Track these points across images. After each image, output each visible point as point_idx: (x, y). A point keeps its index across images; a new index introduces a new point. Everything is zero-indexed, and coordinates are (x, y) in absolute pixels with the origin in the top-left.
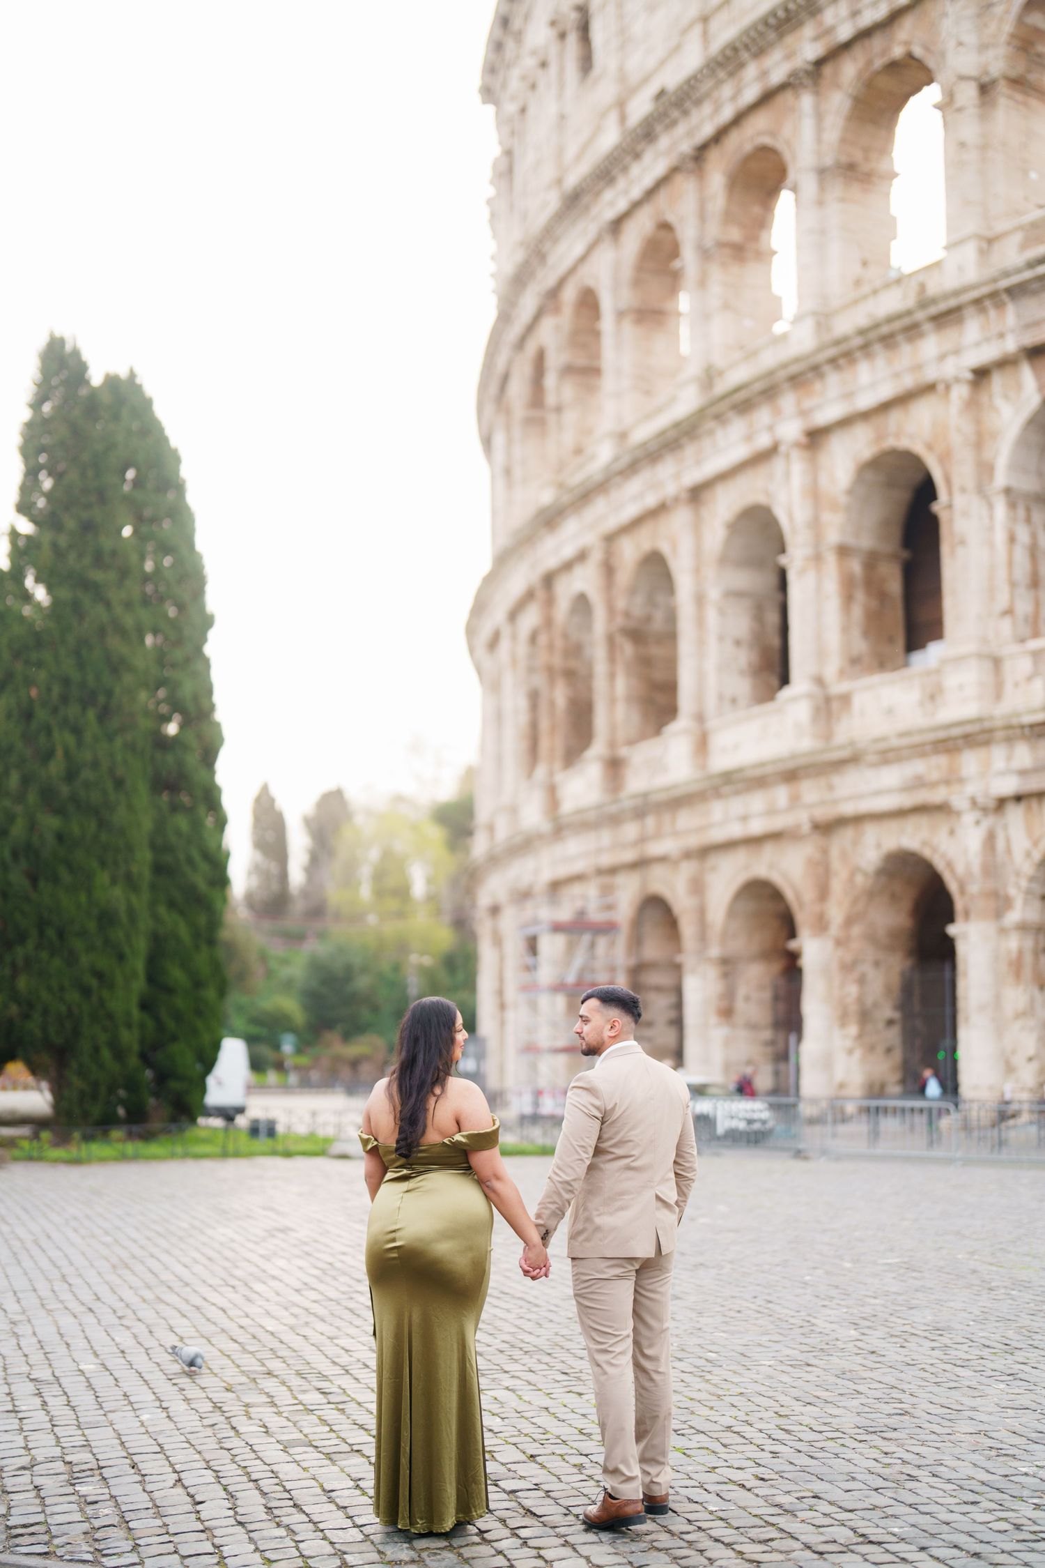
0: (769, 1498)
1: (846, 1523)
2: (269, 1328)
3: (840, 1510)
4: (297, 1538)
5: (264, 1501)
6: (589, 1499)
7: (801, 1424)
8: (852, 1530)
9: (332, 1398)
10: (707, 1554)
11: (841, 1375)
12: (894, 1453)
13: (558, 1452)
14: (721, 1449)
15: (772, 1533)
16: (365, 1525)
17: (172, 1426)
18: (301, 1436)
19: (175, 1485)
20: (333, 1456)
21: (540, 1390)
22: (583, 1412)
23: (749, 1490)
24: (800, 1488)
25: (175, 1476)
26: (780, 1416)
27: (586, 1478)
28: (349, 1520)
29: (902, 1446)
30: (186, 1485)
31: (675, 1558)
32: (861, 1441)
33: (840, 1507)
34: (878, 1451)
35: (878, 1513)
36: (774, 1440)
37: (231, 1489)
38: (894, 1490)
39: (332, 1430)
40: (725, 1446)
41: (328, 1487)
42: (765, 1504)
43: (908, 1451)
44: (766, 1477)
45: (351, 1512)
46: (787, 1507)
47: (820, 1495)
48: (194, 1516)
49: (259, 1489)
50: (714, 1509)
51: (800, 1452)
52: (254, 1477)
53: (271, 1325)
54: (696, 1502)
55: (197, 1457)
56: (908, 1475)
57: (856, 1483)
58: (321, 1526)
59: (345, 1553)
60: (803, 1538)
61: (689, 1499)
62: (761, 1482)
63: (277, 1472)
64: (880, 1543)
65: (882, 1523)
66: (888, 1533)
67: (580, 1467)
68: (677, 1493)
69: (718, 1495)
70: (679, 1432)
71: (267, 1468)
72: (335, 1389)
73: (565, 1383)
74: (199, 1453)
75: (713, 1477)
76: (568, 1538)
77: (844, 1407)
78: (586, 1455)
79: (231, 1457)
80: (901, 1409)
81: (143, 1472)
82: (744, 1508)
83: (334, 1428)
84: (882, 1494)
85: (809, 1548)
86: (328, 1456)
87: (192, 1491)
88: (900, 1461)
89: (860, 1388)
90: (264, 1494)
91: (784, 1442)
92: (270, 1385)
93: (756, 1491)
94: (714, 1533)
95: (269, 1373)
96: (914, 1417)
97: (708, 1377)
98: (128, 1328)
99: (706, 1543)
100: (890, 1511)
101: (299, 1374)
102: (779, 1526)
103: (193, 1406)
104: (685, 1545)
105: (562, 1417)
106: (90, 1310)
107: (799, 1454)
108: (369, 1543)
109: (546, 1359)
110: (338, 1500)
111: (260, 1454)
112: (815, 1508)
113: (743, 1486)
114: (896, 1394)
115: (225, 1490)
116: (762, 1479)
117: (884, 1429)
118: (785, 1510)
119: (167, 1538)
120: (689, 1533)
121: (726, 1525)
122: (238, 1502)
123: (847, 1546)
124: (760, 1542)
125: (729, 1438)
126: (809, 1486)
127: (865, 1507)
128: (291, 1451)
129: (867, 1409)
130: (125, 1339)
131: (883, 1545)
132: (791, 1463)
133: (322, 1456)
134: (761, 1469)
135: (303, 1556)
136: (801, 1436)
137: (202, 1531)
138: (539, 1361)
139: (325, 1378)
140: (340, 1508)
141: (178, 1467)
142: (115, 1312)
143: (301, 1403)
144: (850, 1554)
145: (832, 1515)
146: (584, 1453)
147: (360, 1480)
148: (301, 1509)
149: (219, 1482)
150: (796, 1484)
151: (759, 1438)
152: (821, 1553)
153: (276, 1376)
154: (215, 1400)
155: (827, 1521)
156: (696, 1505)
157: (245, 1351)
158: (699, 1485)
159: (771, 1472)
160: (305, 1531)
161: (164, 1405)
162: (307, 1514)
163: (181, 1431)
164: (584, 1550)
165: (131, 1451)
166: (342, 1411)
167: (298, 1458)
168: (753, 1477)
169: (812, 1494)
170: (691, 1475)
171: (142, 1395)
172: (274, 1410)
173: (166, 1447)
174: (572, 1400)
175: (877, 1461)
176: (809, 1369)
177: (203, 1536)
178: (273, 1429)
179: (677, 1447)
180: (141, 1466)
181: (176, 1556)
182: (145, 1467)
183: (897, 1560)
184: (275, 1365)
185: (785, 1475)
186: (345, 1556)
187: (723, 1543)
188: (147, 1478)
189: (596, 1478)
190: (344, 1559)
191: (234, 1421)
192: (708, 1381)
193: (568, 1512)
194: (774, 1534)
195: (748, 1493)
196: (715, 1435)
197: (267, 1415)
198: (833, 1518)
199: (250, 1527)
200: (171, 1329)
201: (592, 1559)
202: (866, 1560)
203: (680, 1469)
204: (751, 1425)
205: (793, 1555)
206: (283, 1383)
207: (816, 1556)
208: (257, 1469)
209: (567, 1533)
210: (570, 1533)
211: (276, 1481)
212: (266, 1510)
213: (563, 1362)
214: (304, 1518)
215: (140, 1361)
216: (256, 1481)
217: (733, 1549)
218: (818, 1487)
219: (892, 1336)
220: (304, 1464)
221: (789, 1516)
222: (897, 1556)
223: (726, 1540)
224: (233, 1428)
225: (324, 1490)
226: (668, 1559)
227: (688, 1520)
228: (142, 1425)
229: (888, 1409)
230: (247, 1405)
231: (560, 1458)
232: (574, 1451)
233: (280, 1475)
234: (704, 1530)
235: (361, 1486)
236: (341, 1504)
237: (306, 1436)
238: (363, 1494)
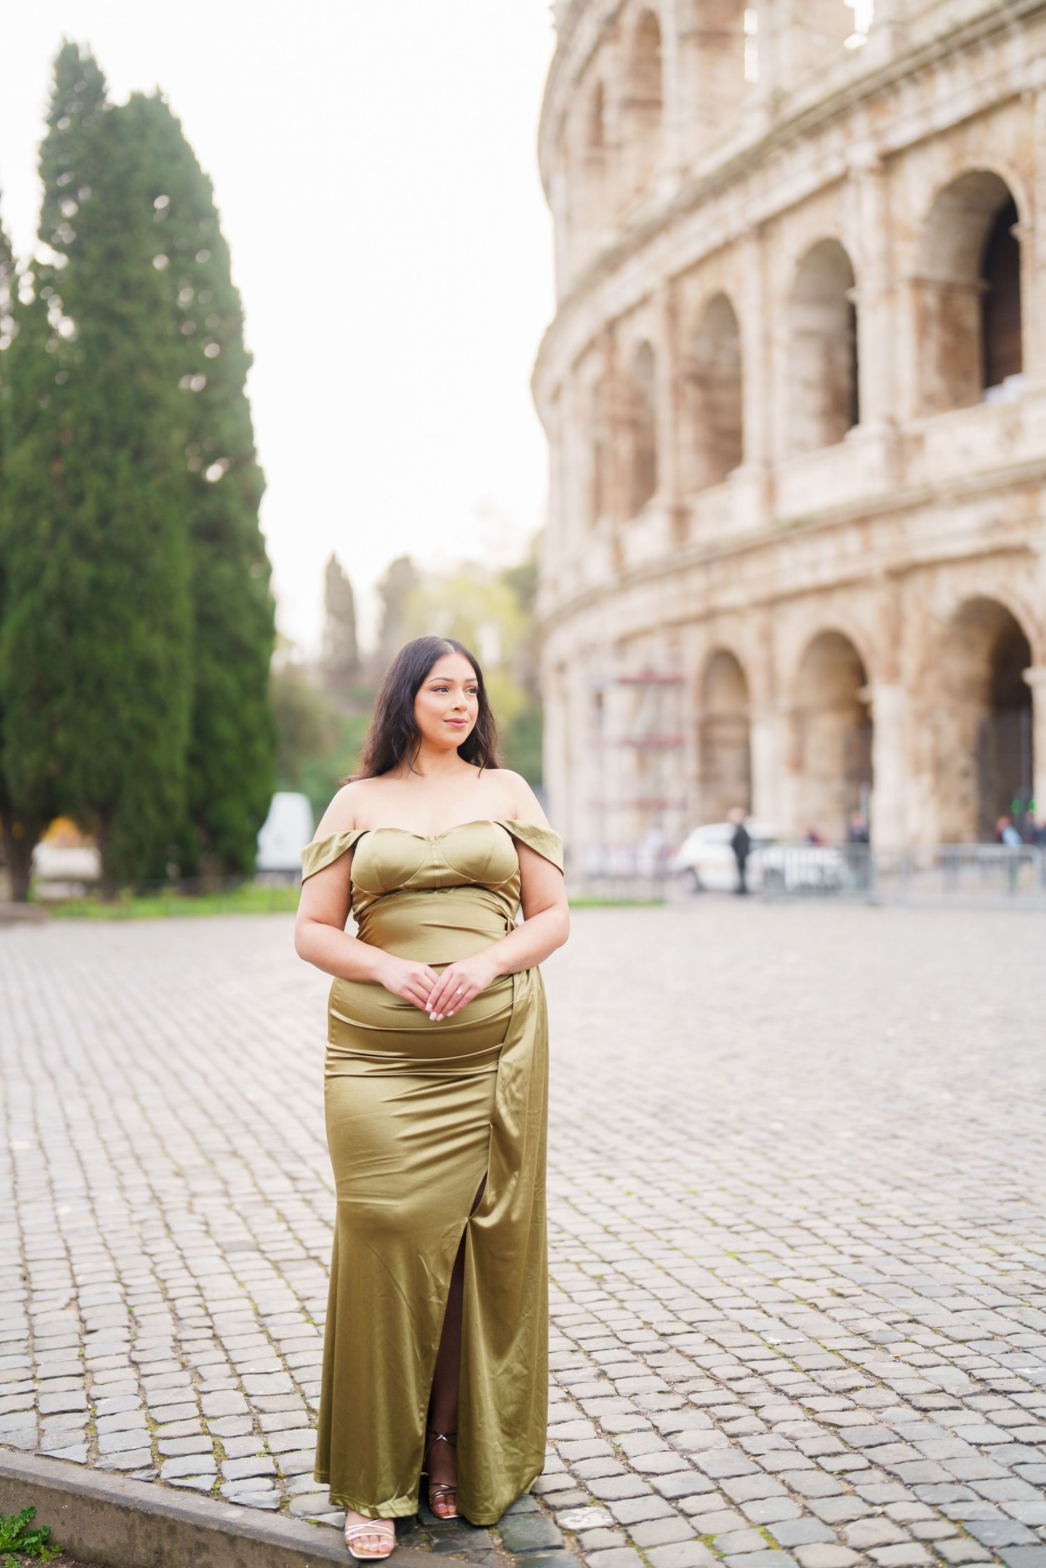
0: (850, 1322)
1: (957, 1361)
2: (251, 1096)
3: (948, 1341)
4: (203, 1388)
5: (173, 1330)
6: (608, 1327)
7: (889, 1216)
8: (966, 1371)
9: (302, 1186)
10: (764, 1413)
11: (937, 1148)
12: (1011, 1254)
13: (574, 1258)
14: (786, 1252)
15: (854, 1378)
16: (300, 1367)
17: (90, 1222)
18: (248, 1237)
19: (68, 1305)
20: (283, 1266)
21: (560, 1173)
22: (612, 1202)
23: (823, 1311)
24: (895, 1309)
25: (72, 1293)
26: (863, 1205)
27: (607, 1296)
28: (279, 1360)
29: (1022, 1244)
30: (82, 1305)
31: (719, 1420)
32: (967, 1238)
33: (947, 1337)
34: (991, 1252)
35: (998, 1346)
36: (855, 1238)
37: (137, 1311)
38: (1017, 1309)
39: (290, 1229)
40: (792, 1247)
41: (263, 1311)
42: (845, 1333)
43: (1030, 1251)
44: (845, 1292)
45: (285, 1347)
46: (874, 1337)
47: (919, 1318)
48: (77, 1351)
49: (173, 1311)
50: (775, 1341)
51: (889, 1254)
52: (171, 1294)
53: (254, 1094)
54: (752, 1331)
55: (109, 1265)
56: (1034, 1286)
57: (965, 1299)
58: (240, 1369)
59: (262, 1411)
60: (900, 1386)
61: (742, 1326)
62: (839, 1299)
63: (204, 1288)
64: (1006, 1393)
65: (1007, 1360)
66: (1016, 1376)
67: (599, 1279)
68: (727, 1318)
69: (781, 1319)
70: (733, 1229)
71: (192, 1281)
72: (309, 1174)
73: (594, 1164)
74: (114, 1259)
75: (775, 1293)
76: (572, 1389)
77: (944, 1192)
78: (610, 1263)
79: (151, 1265)
80: (1016, 1193)
81: (34, 1287)
82: (816, 1340)
83: (293, 1226)
84: (1001, 1315)
85: (908, 1401)
86: (276, 1265)
87: (85, 1314)
88: (1020, 1266)
89: (963, 1166)
90: (178, 1319)
91: (868, 1241)
92: (228, 1167)
93: (832, 1313)
94: (775, 1379)
95: (234, 1154)
96: (1032, 1204)
97: (772, 1154)
98: (85, 1096)
99: (763, 1396)
100: (1015, 1341)
101: (270, 1154)
102: (865, 1366)
103: (127, 1195)
104: (734, 1398)
105: (583, 1208)
106: (52, 1077)
107: (888, 1258)
108: (298, 1395)
109: (574, 1133)
110: (272, 1330)
111: (189, 1262)
112: (913, 1338)
113: (816, 1306)
114: (1007, 1174)
115: (130, 1312)
116: (841, 1295)
117: (997, 1221)
118: (872, 1342)
119: (29, 1385)
120: (740, 1379)
121: (791, 1366)
122: (141, 1333)
123: (960, 1398)
124: (838, 1392)
125: (797, 1237)
126: (903, 1305)
127: (980, 1336)
128: (230, 1257)
129: (972, 1195)
130: (76, 1110)
131: (1012, 1396)
132: (879, 1271)
133: (268, 1265)
134: (839, 1281)
135: (204, 1415)
136: (892, 1232)
137: (80, 1375)
138: (566, 1136)
139: (300, 1159)
140: (273, 1340)
141: (80, 1280)
142: (78, 1076)
143: (261, 1193)
144: (965, 1410)
145: (937, 1349)
146: (608, 1259)
147: (308, 1299)
148: (221, 1342)
149: (125, 1302)
150: (886, 1301)
151: (837, 1237)
152: (925, 1410)
153: (240, 1157)
154: (156, 1188)
155: (931, 1359)
156: (752, 1335)
157: (214, 1125)
158: (755, 1305)
159: (851, 1284)
160: (217, 1375)
161: (93, 1194)
162: (226, 1351)
163: (101, 1230)
164: (592, 1407)
165: (29, 1257)
166: (308, 1202)
167: (235, 1267)
168: (828, 1293)
169: (908, 1318)
170: (747, 1290)
171: (69, 1180)
172: (225, 1200)
173: (74, 1251)
174: (599, 1186)
175: (991, 1266)
176: (896, 1142)
177: (78, 1382)
178: (216, 1226)
179: (731, 1250)
180: (34, 1277)
181: (33, 1414)
182: (38, 1280)
183: (1033, 1420)
184: (244, 1143)
185: (872, 1289)
186: (261, 1416)
187: (786, 1394)
188: (36, 1296)
189: (620, 1296)
190: (259, 1421)
191: (171, 1219)
192: (771, 1160)
193: (576, 1348)
194: (859, 1380)
195: (822, 1317)
196: (780, 1233)
197: (212, 1206)
198: (938, 1353)
199: (145, 1369)
200: (136, 1098)
201: (602, 1422)
202: (989, 1421)
203: (731, 1281)
204: (825, 1218)
205: (887, 1413)
206: (247, 1166)
207: (918, 1415)
208: (180, 1285)
209: (572, 1380)
210: (576, 1380)
211: (199, 1300)
212: (173, 1344)
213: (594, 1137)
214: (222, 1357)
215: (85, 1137)
216: (173, 1300)
217: (800, 1404)
218: (916, 1306)
219: (994, 1100)
220: (241, 1277)
221: (878, 1353)
222: (1034, 1414)
223: (792, 1391)
224: (167, 1226)
225: (258, 1314)
226: (709, 1422)
227: (739, 1359)
228: (57, 1220)
229: (999, 1193)
230: (194, 1195)
231: (574, 1267)
232: (594, 1257)
233: (205, 1293)
234: (760, 1375)
235: (308, 1308)
236: (275, 1336)
237: (254, 1236)
238: (307, 1321)
